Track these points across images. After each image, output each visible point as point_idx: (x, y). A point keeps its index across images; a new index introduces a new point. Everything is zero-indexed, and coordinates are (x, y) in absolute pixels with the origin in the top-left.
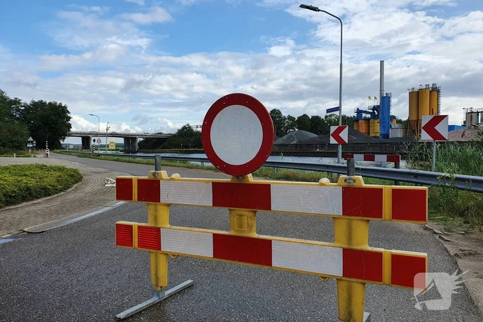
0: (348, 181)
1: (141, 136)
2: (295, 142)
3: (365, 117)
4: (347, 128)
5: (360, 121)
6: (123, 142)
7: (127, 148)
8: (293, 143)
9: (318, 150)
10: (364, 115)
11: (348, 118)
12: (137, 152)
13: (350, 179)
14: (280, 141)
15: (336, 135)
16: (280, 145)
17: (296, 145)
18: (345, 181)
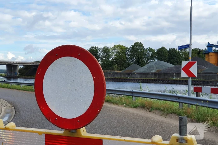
0: (180, 141)
1: (21, 64)
2: (154, 71)
3: (215, 50)
4: (196, 63)
5: (211, 54)
6: (6, 69)
7: (9, 74)
8: (152, 72)
9: (174, 78)
10: (214, 48)
11: (200, 51)
12: (18, 77)
13: (182, 139)
14: (142, 69)
15: (187, 69)
16: (141, 73)
17: (155, 74)
18: (177, 140)
